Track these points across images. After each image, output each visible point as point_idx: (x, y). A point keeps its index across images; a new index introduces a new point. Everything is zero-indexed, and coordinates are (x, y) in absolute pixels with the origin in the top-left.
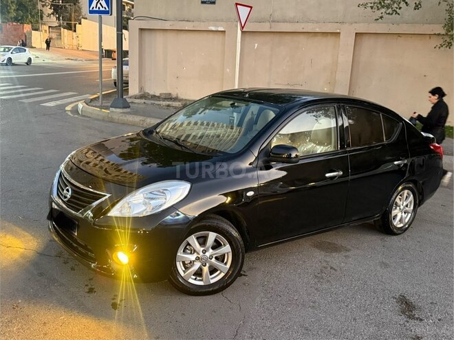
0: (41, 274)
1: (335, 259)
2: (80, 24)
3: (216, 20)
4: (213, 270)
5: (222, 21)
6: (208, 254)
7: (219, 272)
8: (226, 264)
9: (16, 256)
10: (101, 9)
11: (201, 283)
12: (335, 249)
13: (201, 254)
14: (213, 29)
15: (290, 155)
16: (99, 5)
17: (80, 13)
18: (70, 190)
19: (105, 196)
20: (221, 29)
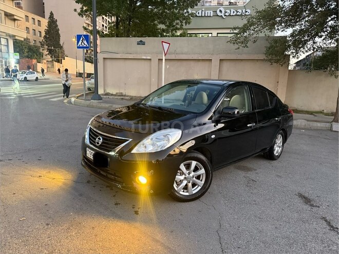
0: (81, 195)
1: (251, 175)
2: (64, 59)
3: (146, 53)
4: (194, 185)
5: (149, 53)
6: (191, 175)
7: (197, 186)
8: (201, 181)
9: (60, 184)
10: (84, 46)
11: (187, 194)
12: (248, 169)
13: (187, 175)
14: (145, 58)
15: (234, 112)
16: (83, 44)
17: (64, 54)
18: (101, 138)
19: (128, 140)
20: (148, 58)
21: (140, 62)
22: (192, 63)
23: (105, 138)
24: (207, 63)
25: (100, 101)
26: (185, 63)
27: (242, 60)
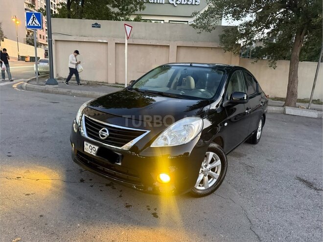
0: (80, 198)
2: (3, 41)
3: (101, 37)
4: (210, 177)
5: (105, 37)
6: (208, 167)
7: (212, 179)
8: (216, 173)
11: (203, 188)
13: (204, 168)
14: (101, 41)
17: (3, 35)
18: (106, 129)
19: (146, 132)
20: (104, 41)
21: (96, 45)
22: (150, 49)
23: (111, 130)
24: (165, 49)
25: (55, 86)
26: (143, 48)
27: (197, 47)
